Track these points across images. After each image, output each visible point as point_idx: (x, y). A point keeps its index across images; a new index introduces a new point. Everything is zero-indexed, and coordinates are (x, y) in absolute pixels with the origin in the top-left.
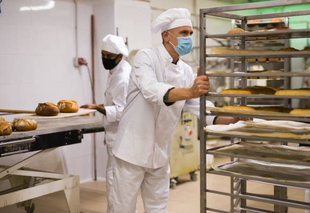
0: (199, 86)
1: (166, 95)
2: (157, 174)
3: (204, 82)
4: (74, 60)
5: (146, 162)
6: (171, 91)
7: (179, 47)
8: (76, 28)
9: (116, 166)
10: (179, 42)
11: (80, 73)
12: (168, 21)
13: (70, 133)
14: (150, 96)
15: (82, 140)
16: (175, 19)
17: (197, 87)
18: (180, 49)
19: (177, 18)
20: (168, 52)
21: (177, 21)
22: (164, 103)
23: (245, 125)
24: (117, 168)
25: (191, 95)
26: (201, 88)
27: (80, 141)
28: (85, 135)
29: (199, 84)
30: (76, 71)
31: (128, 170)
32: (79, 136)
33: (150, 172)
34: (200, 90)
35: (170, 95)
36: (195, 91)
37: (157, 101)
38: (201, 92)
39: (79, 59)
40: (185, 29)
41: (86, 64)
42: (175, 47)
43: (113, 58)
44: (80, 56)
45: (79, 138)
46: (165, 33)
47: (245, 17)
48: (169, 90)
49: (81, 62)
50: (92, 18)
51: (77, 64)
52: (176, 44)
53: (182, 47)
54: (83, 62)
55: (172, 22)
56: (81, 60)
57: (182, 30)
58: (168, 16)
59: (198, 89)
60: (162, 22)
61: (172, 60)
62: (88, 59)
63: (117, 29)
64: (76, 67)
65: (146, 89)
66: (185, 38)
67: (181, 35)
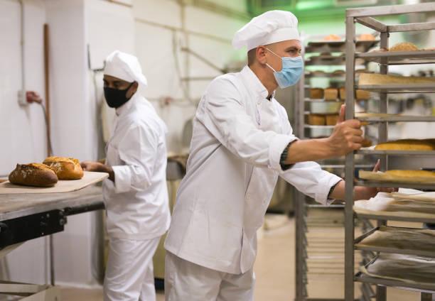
0: (348, 137)
1: (284, 152)
2: (239, 282)
3: (355, 130)
4: (19, 95)
5: (228, 263)
7: (284, 73)
8: (22, 43)
10: (284, 66)
11: (28, 115)
12: (269, 30)
13: (48, 215)
14: (253, 155)
15: (65, 226)
16: (279, 27)
17: (344, 139)
18: (284, 76)
19: (282, 27)
20: (262, 81)
22: (280, 166)
23: (392, 199)
24: (177, 277)
25: (330, 152)
26: (351, 140)
27: (61, 229)
28: (70, 218)
29: (347, 134)
30: (22, 112)
31: (198, 278)
32: (61, 220)
33: (228, 280)
34: (350, 144)
35: (291, 153)
36: (340, 146)
37: (268, 161)
38: (351, 148)
39: (28, 93)
40: (294, 45)
41: (39, 102)
42: (276, 74)
43: (122, 88)
44: (29, 88)
45: (61, 224)
46: (260, 50)
47: (388, 27)
48: (290, 144)
49: (31, 98)
50: (46, 28)
51: (24, 100)
52: (280, 68)
54: (34, 98)
55: (273, 31)
56: (31, 95)
57: (289, 46)
58: (270, 23)
59: (347, 142)
61: (266, 94)
62: (41, 95)
63: (88, 46)
64: (22, 105)
65: (245, 142)
66: (294, 59)
67: (288, 54)
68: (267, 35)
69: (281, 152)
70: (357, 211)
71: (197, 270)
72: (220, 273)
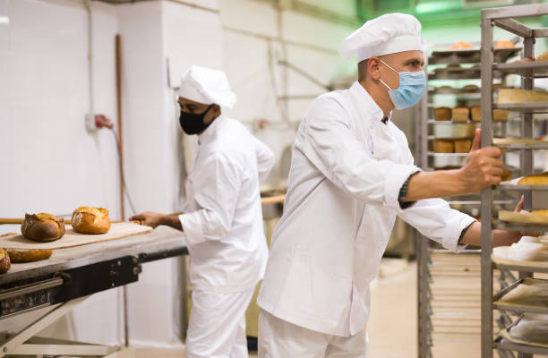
0: (485, 169)
1: (404, 186)
2: (348, 346)
3: (494, 160)
4: (87, 119)
5: (335, 324)
6: (415, 179)
7: (401, 91)
8: (90, 57)
9: (272, 336)
10: (401, 83)
11: (97, 142)
12: (384, 38)
13: (119, 263)
14: (365, 189)
15: (140, 276)
16: (397, 34)
17: (480, 170)
18: (402, 95)
19: (401, 34)
21: (398, 38)
22: (398, 203)
24: (272, 340)
25: (462, 188)
26: (488, 173)
27: (135, 279)
28: (145, 266)
29: (484, 165)
30: (89, 139)
32: (135, 269)
33: (336, 344)
34: (487, 178)
36: (474, 180)
37: (384, 198)
38: (488, 182)
39: (96, 117)
40: (415, 57)
41: (110, 127)
42: (391, 92)
43: (198, 112)
44: (99, 110)
45: (135, 273)
46: (373, 62)
47: (533, 31)
48: (411, 176)
49: (101, 122)
50: (118, 39)
51: (93, 125)
52: (396, 85)
53: (407, 92)
54: (104, 123)
56: (99, 119)
57: (409, 58)
59: (483, 175)
60: (373, 39)
61: (381, 115)
62: (113, 118)
63: (168, 61)
64: (90, 131)
66: (414, 74)
67: (406, 68)
68: (382, 44)
69: (401, 186)
70: (497, 262)
71: (298, 332)
72: (325, 336)
